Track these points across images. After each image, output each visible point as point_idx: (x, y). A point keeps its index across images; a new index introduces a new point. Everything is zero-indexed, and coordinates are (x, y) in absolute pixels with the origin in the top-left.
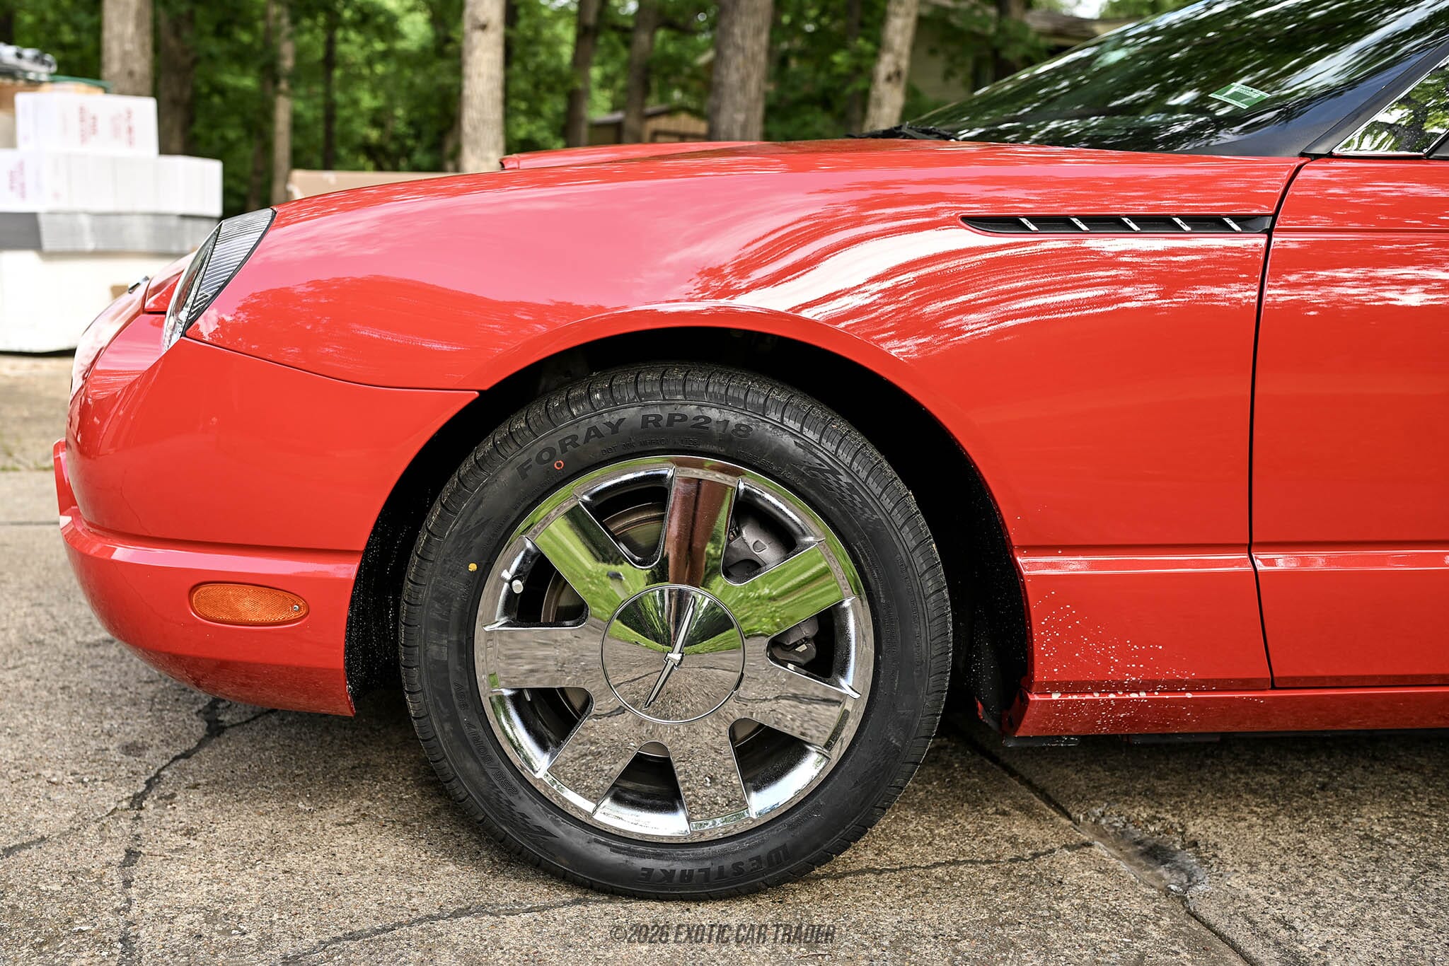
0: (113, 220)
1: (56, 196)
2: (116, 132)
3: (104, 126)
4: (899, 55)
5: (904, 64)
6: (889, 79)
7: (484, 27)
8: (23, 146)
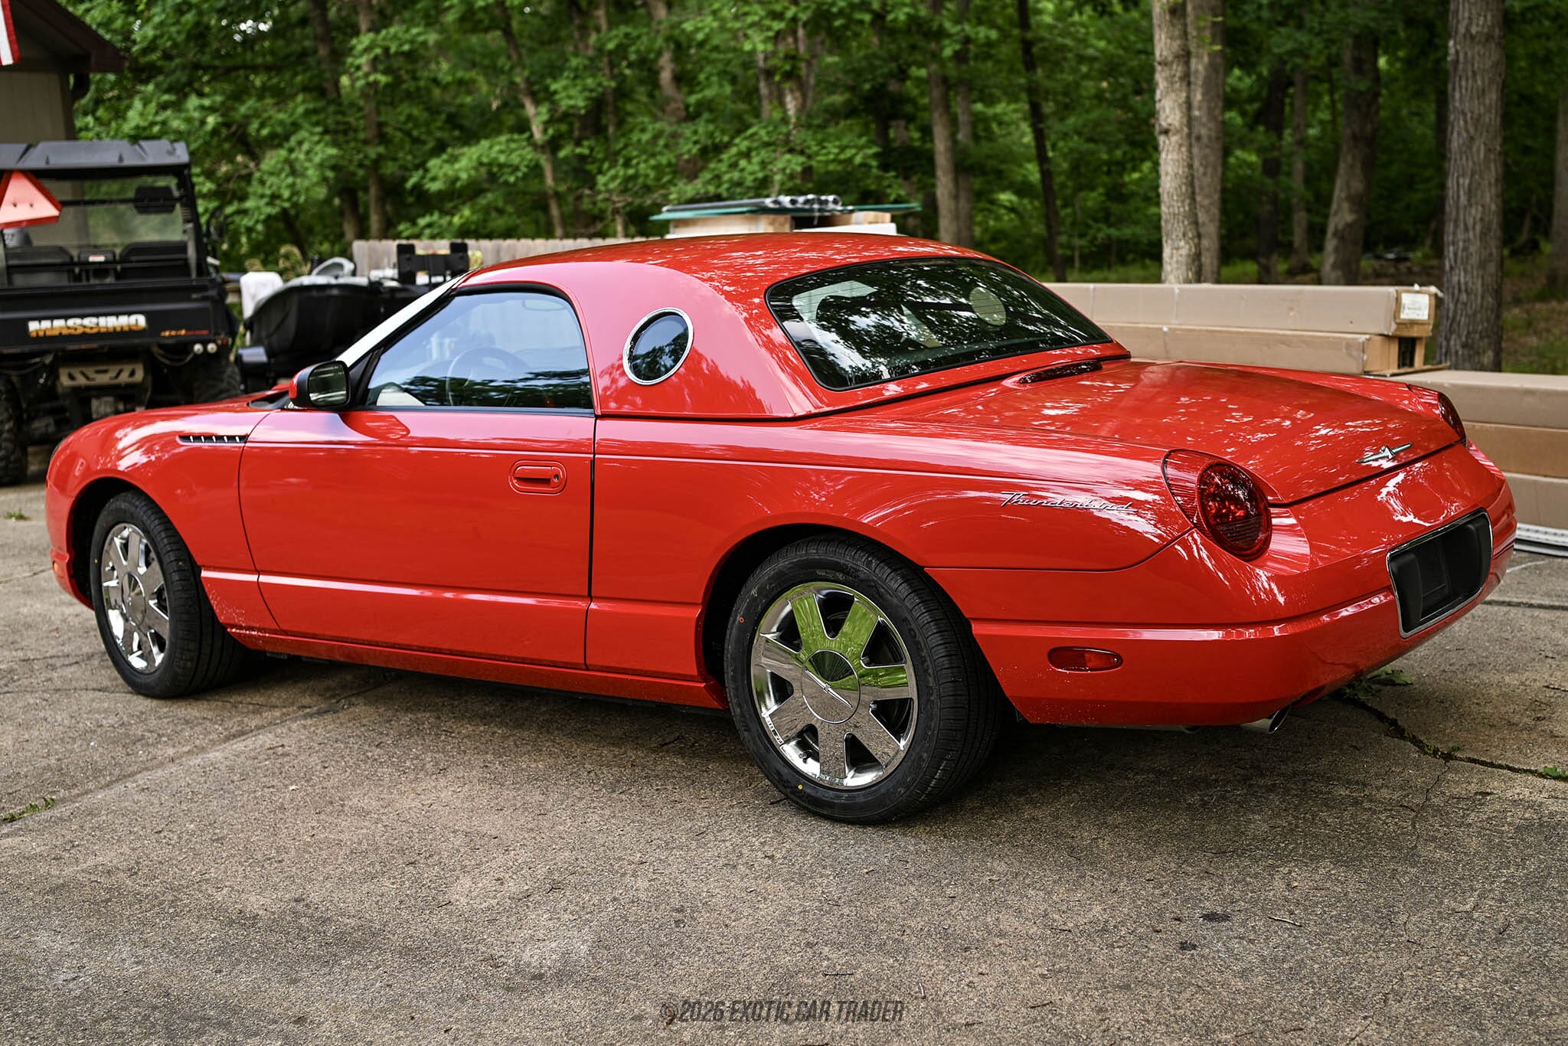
7: (1167, 132)
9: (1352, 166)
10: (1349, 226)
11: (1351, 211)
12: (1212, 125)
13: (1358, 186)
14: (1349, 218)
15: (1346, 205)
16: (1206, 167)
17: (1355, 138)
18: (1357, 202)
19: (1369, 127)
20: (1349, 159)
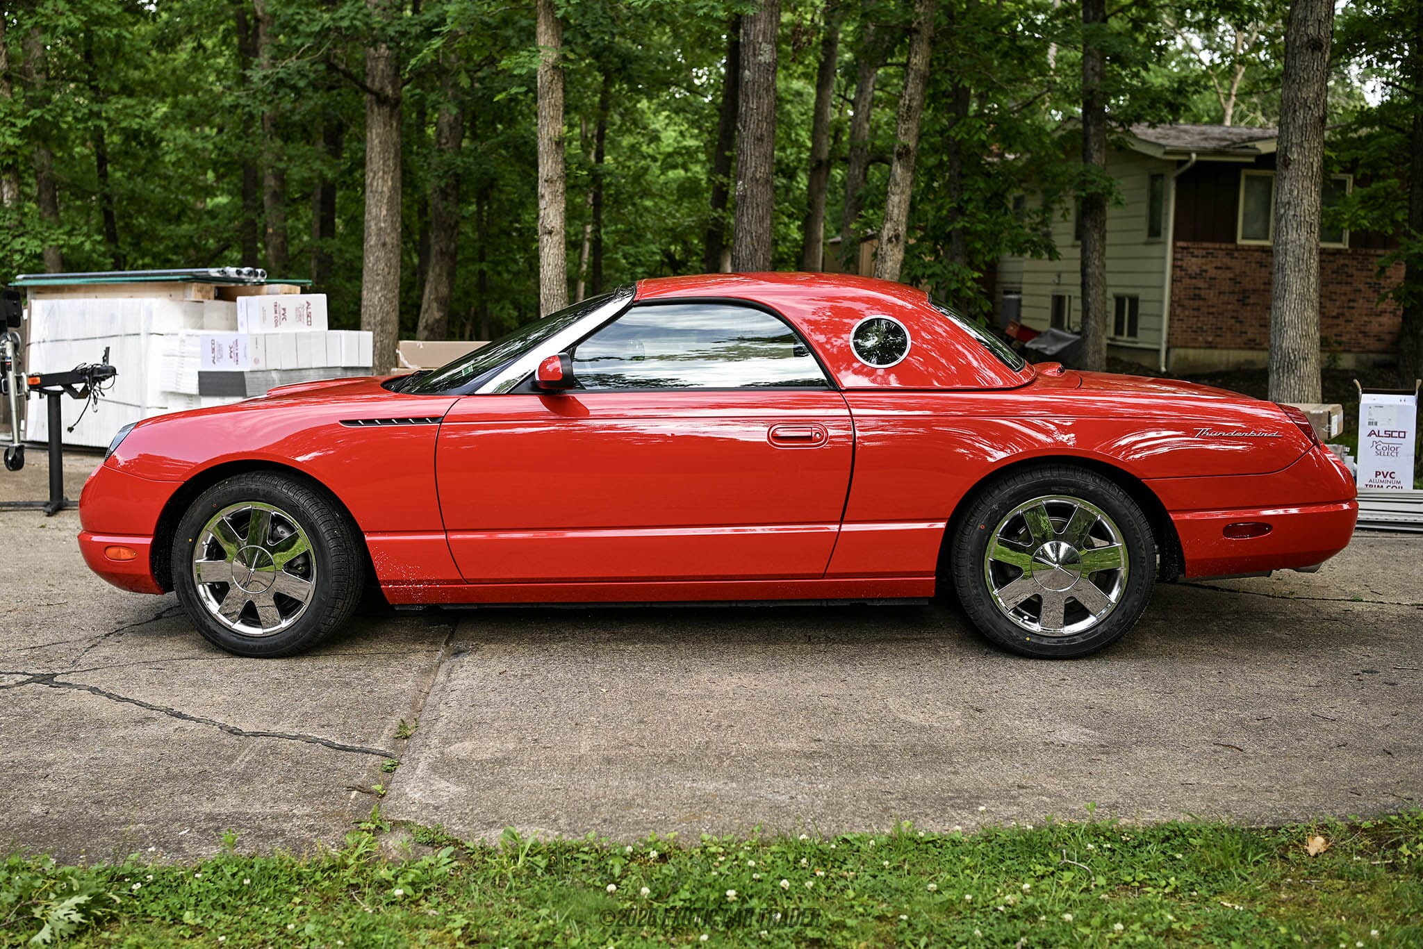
0: (297, 373)
1: (256, 361)
2: (299, 317)
3: (291, 314)
4: (897, 223)
5: (902, 229)
6: (890, 240)
7: (550, 233)
8: (242, 330)
9: (440, 275)
10: (438, 321)
11: (439, 310)
12: (393, 235)
13: (444, 290)
14: (438, 315)
15: (435, 305)
16: (390, 267)
17: (442, 253)
18: (443, 302)
19: (453, 245)
20: (437, 269)
